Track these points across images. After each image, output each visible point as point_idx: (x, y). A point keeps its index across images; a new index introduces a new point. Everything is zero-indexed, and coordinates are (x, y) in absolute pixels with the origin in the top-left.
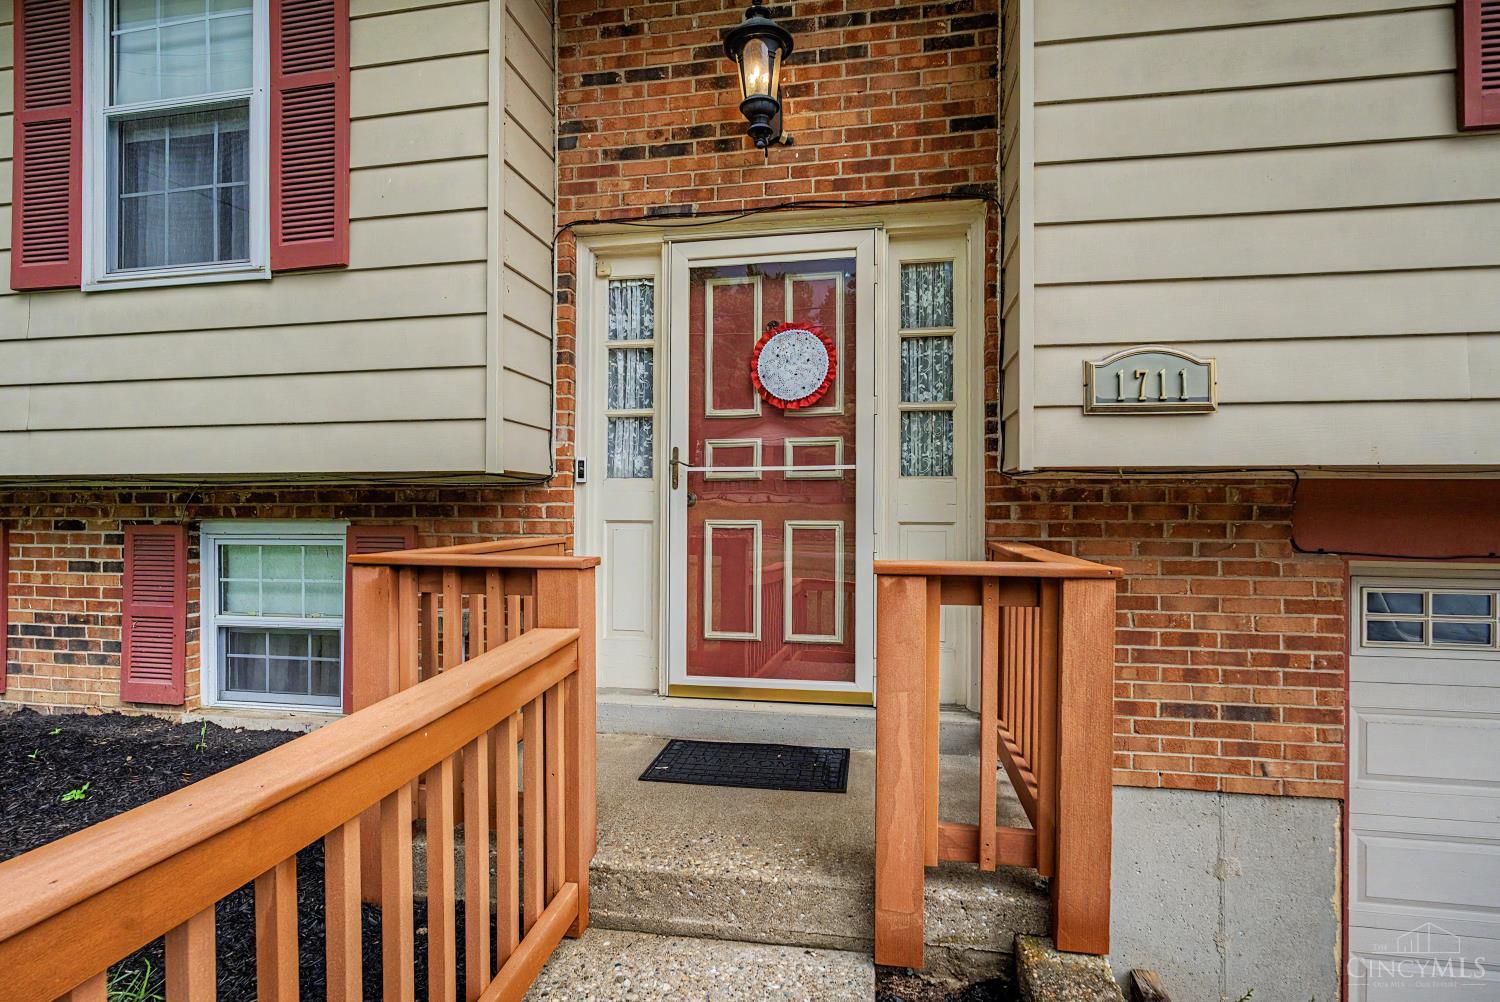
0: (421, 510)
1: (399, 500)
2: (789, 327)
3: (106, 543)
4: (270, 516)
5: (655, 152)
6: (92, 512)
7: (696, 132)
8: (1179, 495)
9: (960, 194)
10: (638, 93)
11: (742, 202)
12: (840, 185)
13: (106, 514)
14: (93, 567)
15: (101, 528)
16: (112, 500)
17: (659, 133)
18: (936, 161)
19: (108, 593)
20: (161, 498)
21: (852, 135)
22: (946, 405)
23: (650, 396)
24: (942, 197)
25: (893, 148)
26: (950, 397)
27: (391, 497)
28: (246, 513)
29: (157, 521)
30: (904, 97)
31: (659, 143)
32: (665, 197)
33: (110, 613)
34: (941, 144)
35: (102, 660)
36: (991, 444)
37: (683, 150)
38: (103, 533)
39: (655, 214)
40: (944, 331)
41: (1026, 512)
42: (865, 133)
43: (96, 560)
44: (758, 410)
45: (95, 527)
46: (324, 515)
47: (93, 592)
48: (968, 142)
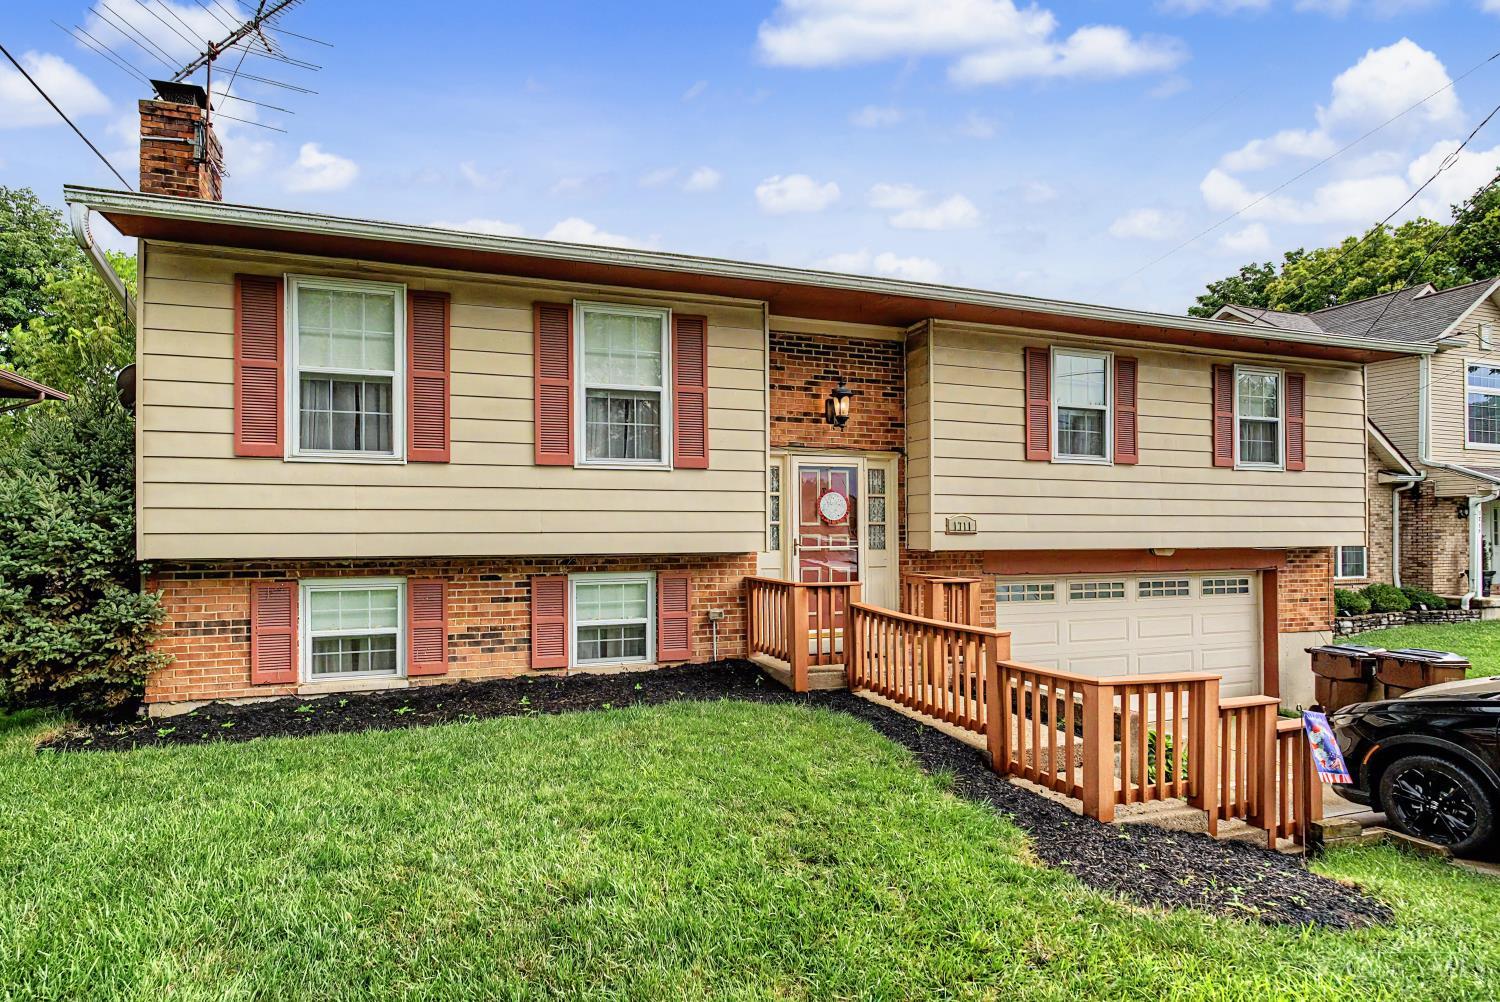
0: (693, 566)
1: (681, 562)
2: (831, 491)
3: (516, 586)
4: (614, 570)
5: (790, 420)
6: (506, 571)
7: (805, 414)
8: (955, 556)
9: (894, 450)
10: (783, 395)
11: (822, 444)
12: (856, 442)
13: (515, 571)
14: (508, 600)
15: (511, 579)
16: (520, 564)
17: (791, 413)
18: (886, 437)
19: (516, 613)
20: (551, 563)
21: (860, 423)
22: (883, 523)
23: (778, 516)
24: (889, 450)
25: (874, 431)
26: (884, 520)
27: (678, 560)
28: (601, 569)
29: (548, 574)
30: (876, 412)
31: (792, 416)
32: (793, 438)
33: (518, 624)
34: (888, 431)
35: (514, 649)
36: (902, 539)
37: (800, 420)
38: (514, 582)
39: (791, 445)
40: (882, 496)
41: (914, 563)
42: (866, 424)
43: (510, 596)
44: (818, 523)
45: (509, 578)
46: (644, 569)
47: (508, 613)
48: (896, 431)
